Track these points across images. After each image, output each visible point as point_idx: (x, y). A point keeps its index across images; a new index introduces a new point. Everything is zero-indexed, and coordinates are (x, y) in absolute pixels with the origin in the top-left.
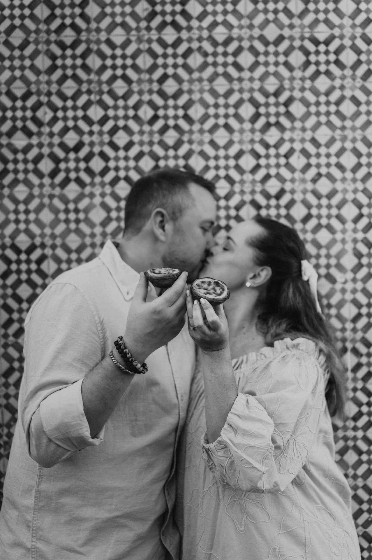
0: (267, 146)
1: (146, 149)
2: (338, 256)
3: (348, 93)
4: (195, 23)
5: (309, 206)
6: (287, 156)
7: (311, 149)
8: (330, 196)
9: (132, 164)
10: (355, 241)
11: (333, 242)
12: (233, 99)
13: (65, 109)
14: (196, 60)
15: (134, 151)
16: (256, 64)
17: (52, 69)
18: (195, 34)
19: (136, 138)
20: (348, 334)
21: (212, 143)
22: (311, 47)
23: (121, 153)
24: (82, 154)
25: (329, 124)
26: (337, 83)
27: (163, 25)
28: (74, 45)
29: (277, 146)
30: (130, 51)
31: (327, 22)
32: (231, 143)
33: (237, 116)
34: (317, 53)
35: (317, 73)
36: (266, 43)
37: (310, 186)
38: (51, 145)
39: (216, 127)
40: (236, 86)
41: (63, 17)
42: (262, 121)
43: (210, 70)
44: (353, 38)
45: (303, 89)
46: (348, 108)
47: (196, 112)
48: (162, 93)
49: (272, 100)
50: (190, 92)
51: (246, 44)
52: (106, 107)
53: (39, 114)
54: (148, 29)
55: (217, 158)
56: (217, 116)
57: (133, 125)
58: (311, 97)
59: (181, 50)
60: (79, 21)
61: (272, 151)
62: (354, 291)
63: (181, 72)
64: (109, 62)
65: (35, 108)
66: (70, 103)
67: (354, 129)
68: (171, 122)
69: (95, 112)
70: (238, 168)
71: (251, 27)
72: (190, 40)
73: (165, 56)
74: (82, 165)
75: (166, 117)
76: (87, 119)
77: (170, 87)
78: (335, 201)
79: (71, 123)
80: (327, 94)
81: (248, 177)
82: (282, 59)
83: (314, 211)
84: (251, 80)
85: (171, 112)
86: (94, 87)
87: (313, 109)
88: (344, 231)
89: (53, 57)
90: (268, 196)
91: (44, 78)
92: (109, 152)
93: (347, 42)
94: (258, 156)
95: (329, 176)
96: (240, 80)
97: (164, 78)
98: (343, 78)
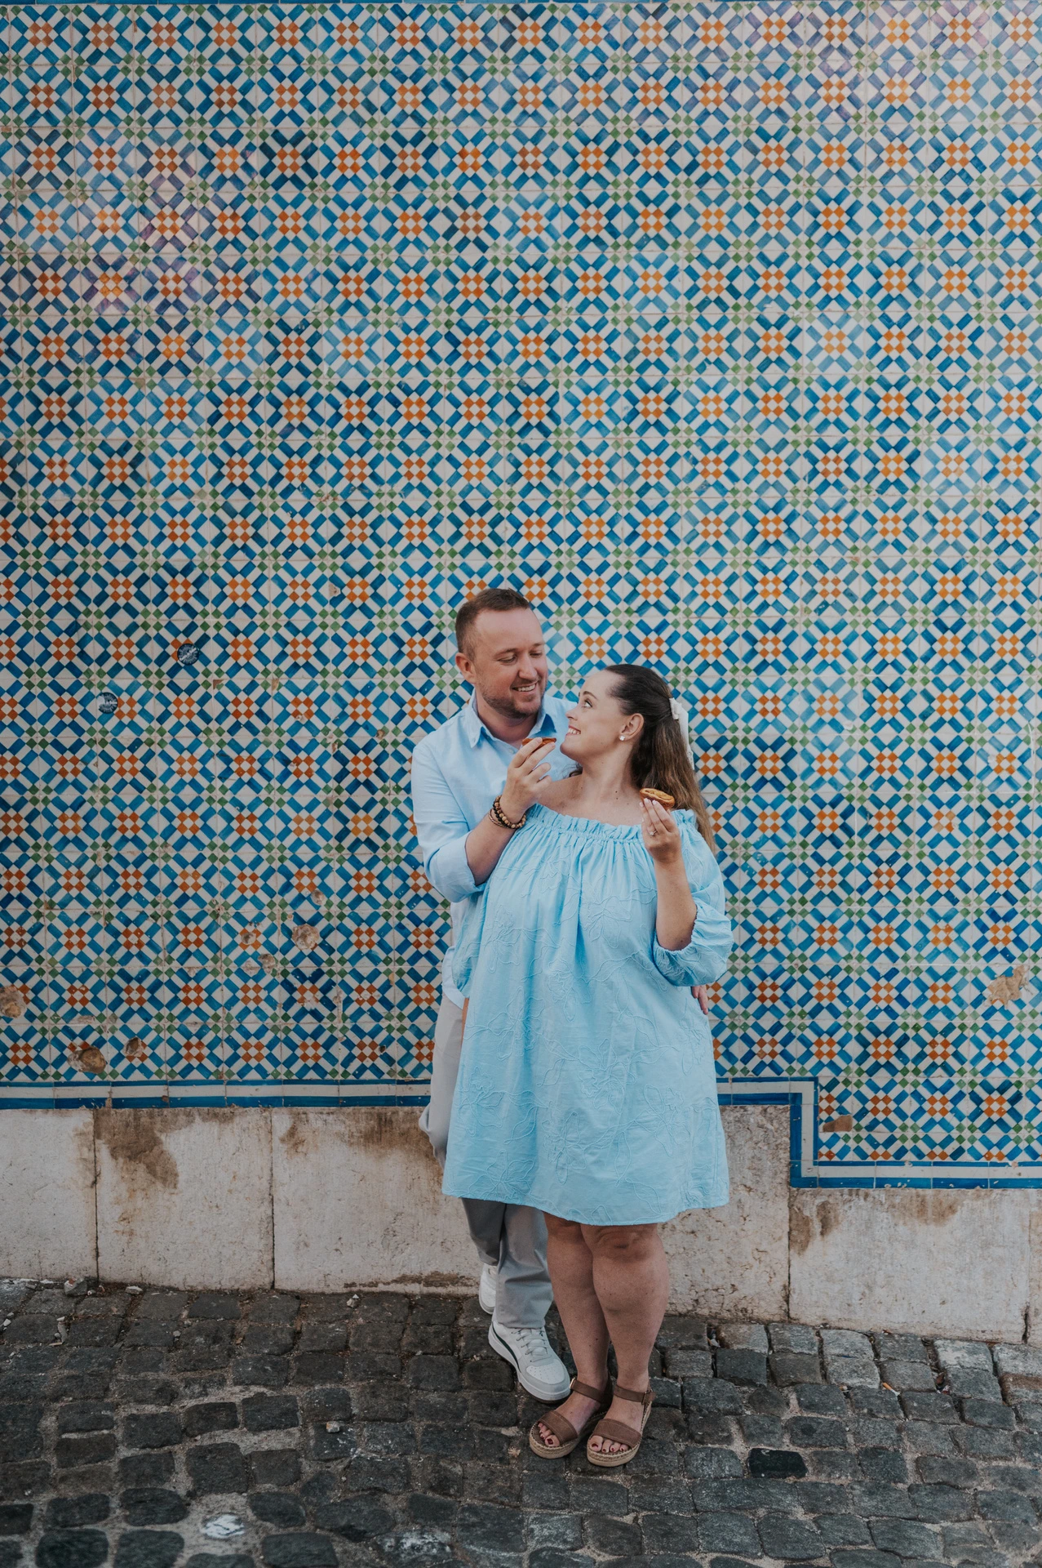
0: (765, 570)
1: (623, 571)
2: (846, 700)
3: (861, 508)
4: (682, 425)
5: (812, 641)
6: (787, 582)
7: (816, 573)
8: (837, 629)
9: (606, 588)
10: (866, 682)
11: (841, 682)
12: (725, 515)
13: (529, 524)
14: (682, 468)
15: (608, 575)
16: (754, 472)
17: (516, 476)
18: (682, 437)
19: (611, 559)
20: (856, 792)
21: (700, 565)
22: (818, 453)
23: (594, 576)
24: (548, 577)
25: (838, 543)
26: (849, 496)
27: (646, 425)
28: (541, 450)
29: (776, 570)
30: (606, 456)
31: (839, 424)
32: (722, 565)
33: (729, 533)
34: (826, 460)
35: (825, 485)
36: (767, 449)
37: (814, 617)
38: (511, 566)
39: (704, 547)
40: (729, 498)
41: (529, 415)
42: (759, 540)
43: (699, 480)
44: (869, 443)
45: (808, 503)
46: (860, 526)
47: (682, 529)
48: (642, 507)
49: (771, 515)
50: (675, 505)
51: (742, 450)
52: (577, 523)
53: (499, 530)
54: (628, 431)
55: (705, 583)
56: (706, 534)
57: (607, 543)
58: (818, 514)
59: (666, 455)
60: (548, 423)
61: (770, 576)
62: (863, 741)
63: (665, 481)
64: (581, 470)
65: (495, 522)
66: (534, 518)
67: (866, 550)
68: (652, 541)
69: (564, 529)
70: (729, 594)
71: (748, 429)
72: (676, 444)
73: (647, 463)
74: (548, 590)
75: (647, 535)
76: (554, 536)
77: (652, 499)
78: (843, 635)
79: (535, 541)
80: (836, 509)
81: (741, 606)
82: (784, 467)
83: (818, 647)
84: (748, 491)
85: (652, 529)
86: (564, 499)
87: (819, 527)
88: (853, 671)
89: (517, 464)
90: (764, 628)
91: (505, 488)
92: (580, 575)
93: (862, 448)
94: (754, 582)
95: (837, 606)
96: (735, 492)
97: (646, 487)
98: (856, 490)
